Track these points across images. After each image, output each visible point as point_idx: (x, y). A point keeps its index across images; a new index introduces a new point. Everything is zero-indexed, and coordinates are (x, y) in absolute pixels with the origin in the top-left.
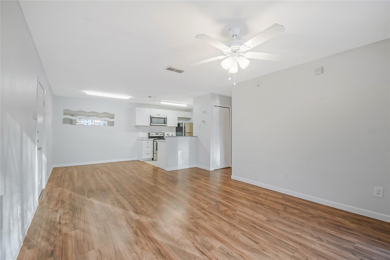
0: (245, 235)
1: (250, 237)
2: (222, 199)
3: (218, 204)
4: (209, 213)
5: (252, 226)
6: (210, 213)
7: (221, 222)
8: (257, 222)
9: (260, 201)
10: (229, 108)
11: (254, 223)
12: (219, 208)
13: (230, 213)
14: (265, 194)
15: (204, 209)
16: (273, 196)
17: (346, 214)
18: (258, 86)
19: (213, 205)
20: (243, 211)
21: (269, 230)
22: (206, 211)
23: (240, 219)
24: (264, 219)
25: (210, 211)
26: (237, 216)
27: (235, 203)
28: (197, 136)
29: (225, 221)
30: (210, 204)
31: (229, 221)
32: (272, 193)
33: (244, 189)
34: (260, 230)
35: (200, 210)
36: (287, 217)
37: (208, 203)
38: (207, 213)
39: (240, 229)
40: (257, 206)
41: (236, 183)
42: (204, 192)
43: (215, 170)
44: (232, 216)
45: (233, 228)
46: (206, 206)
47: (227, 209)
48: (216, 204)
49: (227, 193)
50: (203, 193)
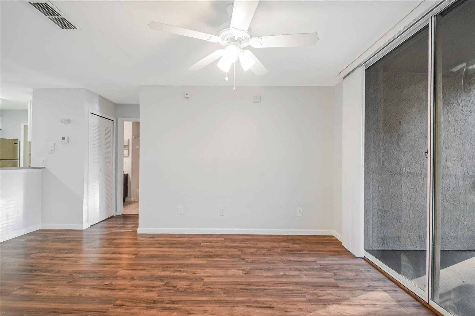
0: (250, 306)
1: (258, 305)
2: (163, 271)
3: (167, 282)
4: (170, 303)
5: (241, 289)
6: (173, 302)
7: (204, 307)
8: (239, 281)
9: (211, 252)
10: (113, 121)
11: (240, 284)
12: (175, 287)
13: (199, 286)
14: (204, 241)
15: (154, 302)
16: (215, 241)
17: (282, 238)
18: (187, 98)
19: (161, 287)
20: (210, 275)
21: (261, 284)
22: (162, 302)
23: (221, 288)
24: (241, 273)
25: (171, 299)
26: (213, 286)
27: (189, 269)
28: (44, 168)
29: (208, 302)
30: (153, 287)
31: (213, 299)
32: (209, 237)
33: (174, 244)
34: (254, 290)
35: (152, 307)
36: (255, 260)
37: (150, 287)
38: (168, 306)
39: (236, 301)
40: (215, 261)
41: (152, 238)
42: (117, 272)
43: (91, 226)
44: (207, 290)
45: (228, 305)
46: (153, 295)
47: (189, 283)
48: (164, 284)
49: (159, 259)
50: (117, 274)
